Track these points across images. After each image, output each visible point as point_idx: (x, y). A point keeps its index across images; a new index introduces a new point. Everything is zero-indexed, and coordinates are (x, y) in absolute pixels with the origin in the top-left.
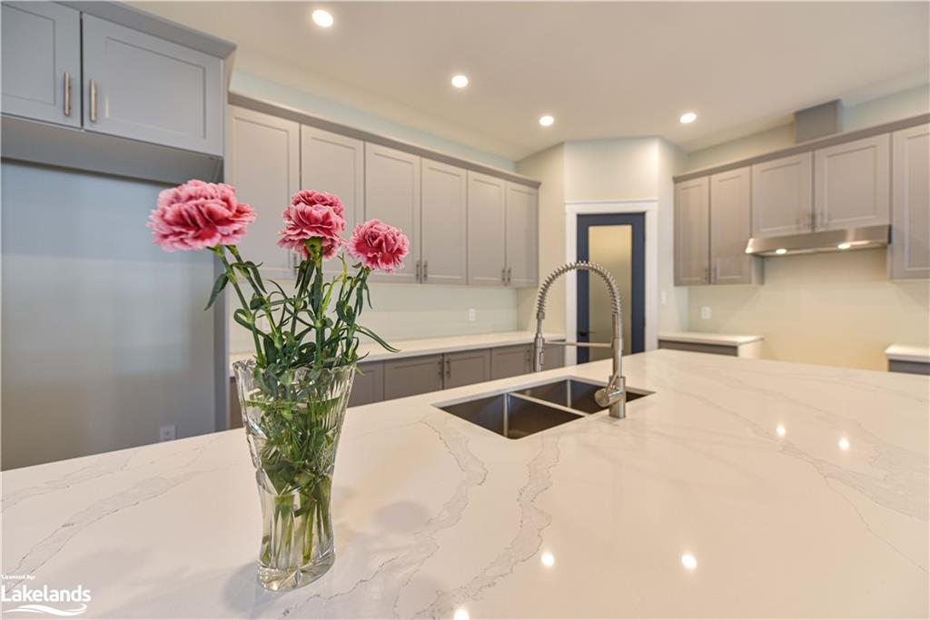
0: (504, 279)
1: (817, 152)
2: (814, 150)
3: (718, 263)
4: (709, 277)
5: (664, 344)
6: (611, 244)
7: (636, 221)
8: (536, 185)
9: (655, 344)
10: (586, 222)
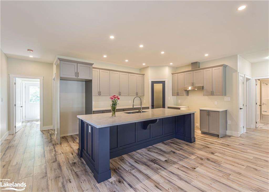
0: (136, 95)
1: (194, 71)
2: (193, 71)
3: (179, 91)
4: (178, 94)
5: (169, 108)
6: (158, 87)
7: (163, 83)
8: (144, 75)
9: (167, 107)
10: (153, 83)
